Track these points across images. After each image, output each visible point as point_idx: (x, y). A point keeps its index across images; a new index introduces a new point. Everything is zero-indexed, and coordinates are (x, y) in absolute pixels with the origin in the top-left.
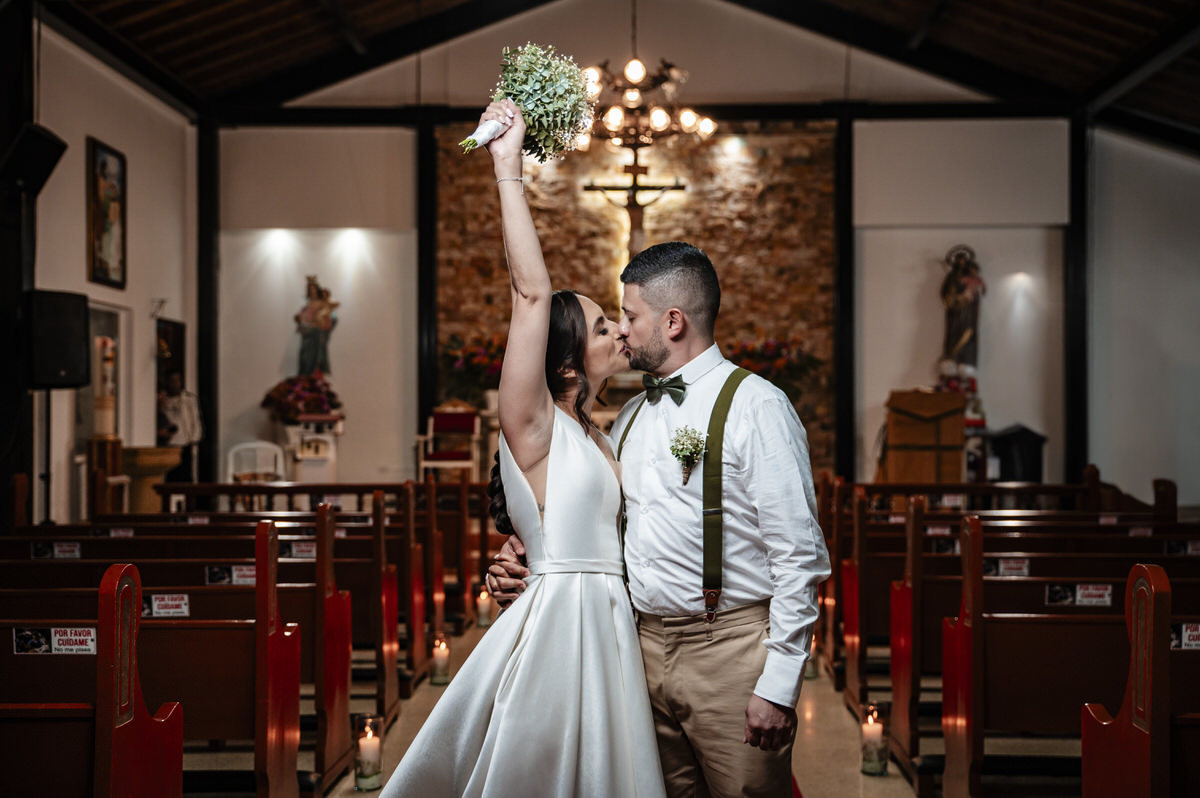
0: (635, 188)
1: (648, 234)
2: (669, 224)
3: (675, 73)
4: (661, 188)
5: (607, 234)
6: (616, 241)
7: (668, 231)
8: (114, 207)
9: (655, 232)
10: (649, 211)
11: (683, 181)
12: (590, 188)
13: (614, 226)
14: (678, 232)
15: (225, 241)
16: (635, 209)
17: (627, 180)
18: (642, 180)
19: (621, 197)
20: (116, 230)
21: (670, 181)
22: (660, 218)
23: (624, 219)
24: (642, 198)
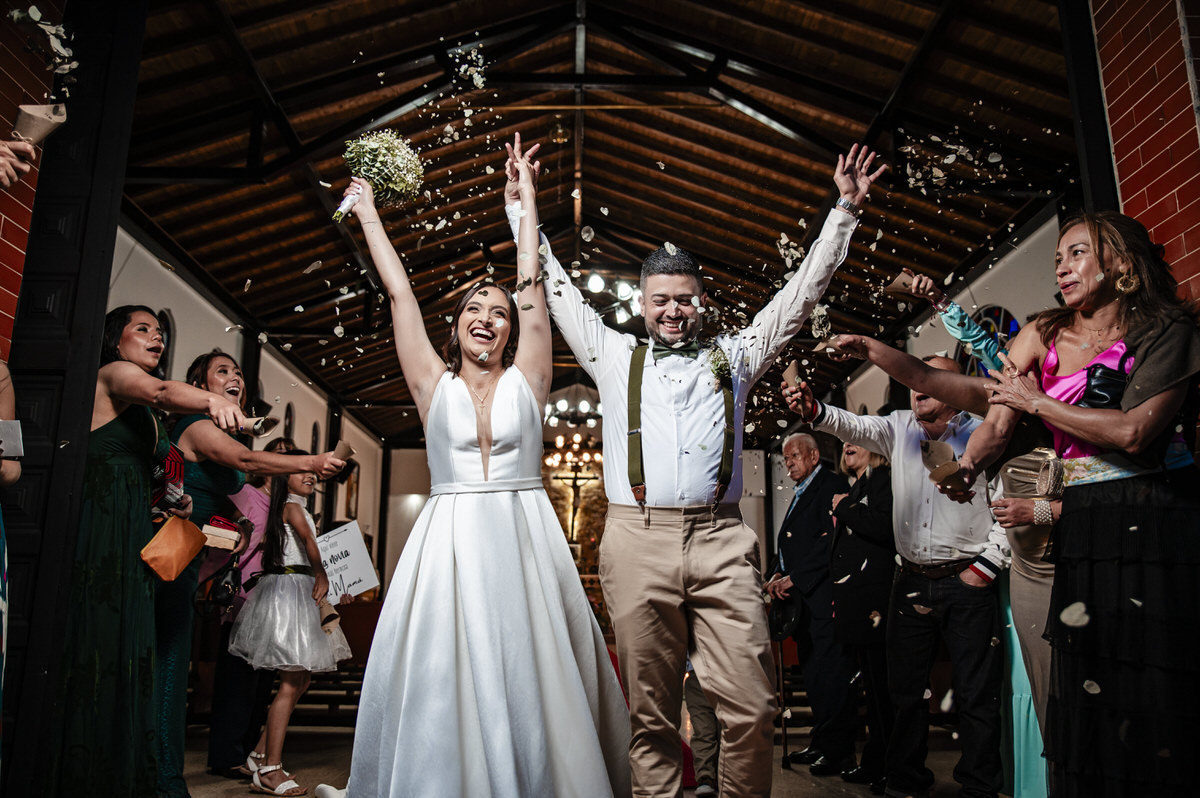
0: (576, 479)
1: (581, 498)
2: (590, 494)
3: (593, 439)
4: (588, 479)
5: (563, 498)
6: (567, 501)
7: (591, 497)
8: (355, 486)
9: (585, 497)
10: (582, 488)
11: (597, 475)
12: (556, 478)
13: (566, 495)
14: (595, 498)
15: (392, 499)
16: (576, 488)
17: (572, 475)
18: (579, 475)
19: (570, 482)
20: (355, 495)
21: (591, 475)
22: (587, 491)
23: (571, 492)
24: (579, 483)
